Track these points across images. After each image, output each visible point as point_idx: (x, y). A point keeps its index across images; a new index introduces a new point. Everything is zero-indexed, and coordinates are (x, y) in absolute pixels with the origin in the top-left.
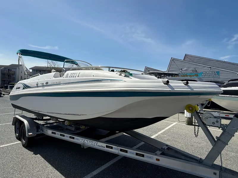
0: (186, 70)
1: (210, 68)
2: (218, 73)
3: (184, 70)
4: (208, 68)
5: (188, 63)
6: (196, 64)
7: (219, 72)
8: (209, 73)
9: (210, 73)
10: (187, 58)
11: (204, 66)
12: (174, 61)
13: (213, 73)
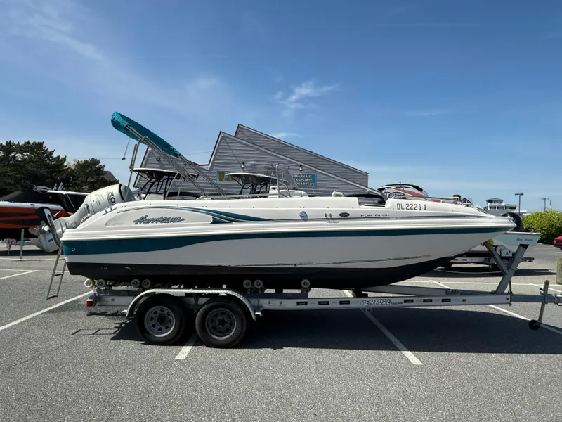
0: (254, 167)
1: (301, 166)
2: (314, 177)
3: (250, 167)
4: (297, 165)
5: (248, 146)
6: (274, 154)
7: (314, 175)
8: (298, 178)
9: (301, 178)
10: (243, 134)
11: (290, 161)
12: (228, 141)
13: (306, 178)
